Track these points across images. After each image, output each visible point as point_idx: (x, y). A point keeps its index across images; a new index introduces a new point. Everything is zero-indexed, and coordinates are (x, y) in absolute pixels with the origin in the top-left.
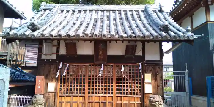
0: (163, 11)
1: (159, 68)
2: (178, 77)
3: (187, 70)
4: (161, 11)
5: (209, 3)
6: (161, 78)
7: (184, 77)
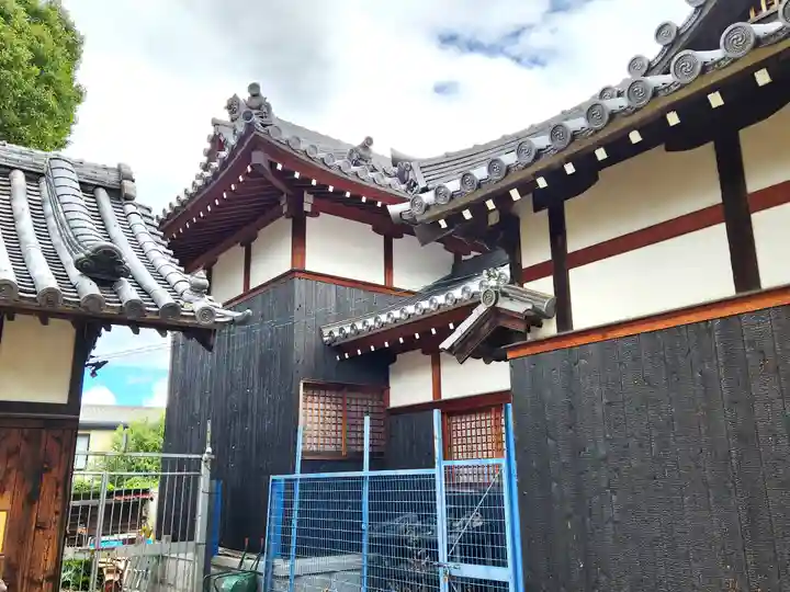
0: (129, 198)
1: (58, 439)
2: (180, 477)
3: (209, 449)
4: (118, 194)
5: (307, 208)
6: (60, 491)
7: (196, 478)
